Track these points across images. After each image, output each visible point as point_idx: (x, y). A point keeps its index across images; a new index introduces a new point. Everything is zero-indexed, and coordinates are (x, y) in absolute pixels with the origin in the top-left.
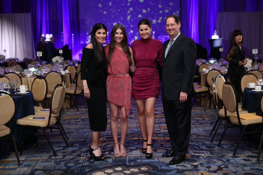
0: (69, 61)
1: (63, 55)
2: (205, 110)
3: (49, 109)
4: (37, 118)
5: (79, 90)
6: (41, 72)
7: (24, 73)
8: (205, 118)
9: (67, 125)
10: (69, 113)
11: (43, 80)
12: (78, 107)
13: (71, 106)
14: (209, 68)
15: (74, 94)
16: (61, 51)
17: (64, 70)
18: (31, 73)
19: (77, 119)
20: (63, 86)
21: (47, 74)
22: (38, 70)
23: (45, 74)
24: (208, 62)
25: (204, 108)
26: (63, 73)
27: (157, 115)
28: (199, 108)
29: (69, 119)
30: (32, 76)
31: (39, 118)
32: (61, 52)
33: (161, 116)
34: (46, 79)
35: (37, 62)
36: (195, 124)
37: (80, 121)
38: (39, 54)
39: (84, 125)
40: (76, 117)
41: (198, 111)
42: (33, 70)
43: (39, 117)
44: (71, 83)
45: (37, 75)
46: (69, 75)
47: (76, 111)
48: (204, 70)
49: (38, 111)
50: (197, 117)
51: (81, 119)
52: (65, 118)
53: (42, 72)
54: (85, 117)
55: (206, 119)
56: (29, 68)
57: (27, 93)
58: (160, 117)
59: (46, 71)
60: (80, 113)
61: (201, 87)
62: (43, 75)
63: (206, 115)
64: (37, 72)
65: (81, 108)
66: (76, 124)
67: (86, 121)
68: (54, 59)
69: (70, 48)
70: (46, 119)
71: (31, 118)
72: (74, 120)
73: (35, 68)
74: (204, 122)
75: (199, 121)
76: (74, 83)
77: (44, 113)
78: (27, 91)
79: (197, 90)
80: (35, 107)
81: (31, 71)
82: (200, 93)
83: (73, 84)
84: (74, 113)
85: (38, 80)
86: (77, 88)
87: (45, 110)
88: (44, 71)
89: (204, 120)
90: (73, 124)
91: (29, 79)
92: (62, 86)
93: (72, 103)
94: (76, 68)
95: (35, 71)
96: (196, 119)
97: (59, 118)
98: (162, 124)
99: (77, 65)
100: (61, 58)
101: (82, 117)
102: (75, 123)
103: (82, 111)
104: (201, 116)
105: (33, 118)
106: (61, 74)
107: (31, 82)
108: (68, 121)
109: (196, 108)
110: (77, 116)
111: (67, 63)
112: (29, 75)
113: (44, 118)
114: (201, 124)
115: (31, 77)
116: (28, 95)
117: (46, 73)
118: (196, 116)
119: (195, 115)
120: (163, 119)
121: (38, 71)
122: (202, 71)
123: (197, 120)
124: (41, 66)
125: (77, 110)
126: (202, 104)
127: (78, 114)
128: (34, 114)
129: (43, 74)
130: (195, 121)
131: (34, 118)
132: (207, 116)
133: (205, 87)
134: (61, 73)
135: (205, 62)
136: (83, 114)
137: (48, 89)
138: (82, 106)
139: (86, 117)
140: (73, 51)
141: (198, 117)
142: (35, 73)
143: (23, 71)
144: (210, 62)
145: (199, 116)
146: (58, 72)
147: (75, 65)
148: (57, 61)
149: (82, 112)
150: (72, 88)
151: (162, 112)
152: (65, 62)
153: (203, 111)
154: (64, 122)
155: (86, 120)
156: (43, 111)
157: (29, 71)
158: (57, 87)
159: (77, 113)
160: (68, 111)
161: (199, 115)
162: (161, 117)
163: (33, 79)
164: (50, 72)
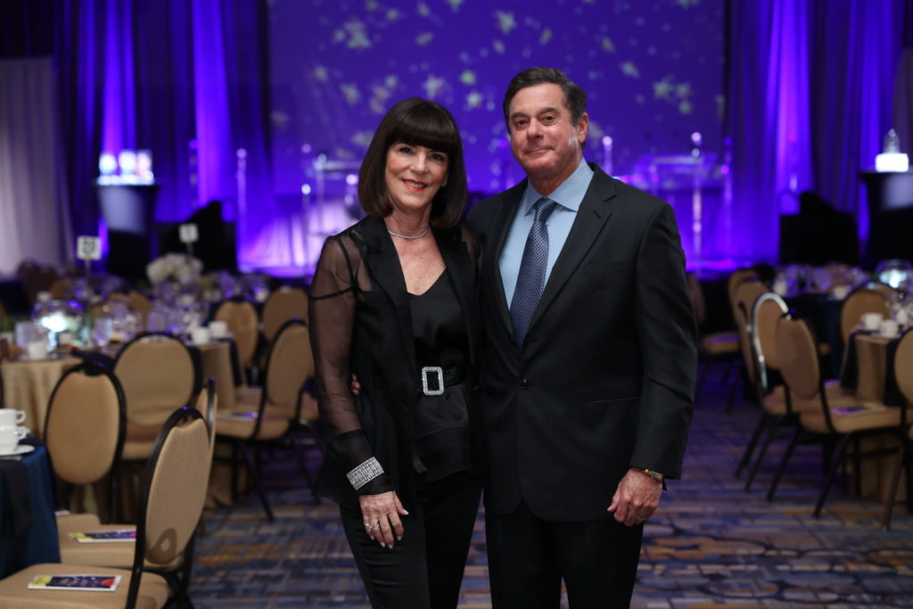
0: (225, 278)
1: (197, 250)
2: (887, 521)
3: (133, 529)
4: (70, 581)
5: (275, 418)
6: (95, 335)
7: (15, 341)
8: (893, 562)
9: (219, 597)
10: (225, 532)
11: (105, 381)
12: (271, 497)
13: (235, 496)
14: (895, 313)
15: (254, 441)
16: (188, 232)
17: (205, 324)
18: (48, 342)
19: (265, 564)
20: (204, 412)
21: (126, 346)
22: (83, 324)
23: (113, 342)
24: (877, 281)
25: (879, 509)
26: (200, 337)
27: (655, 544)
28: (855, 508)
29: (230, 567)
30: (51, 353)
31: (79, 582)
32: (189, 234)
33: (671, 551)
34: (118, 371)
35: (81, 283)
36: (852, 597)
37: (278, 578)
38: (88, 249)
39: (302, 599)
40: (260, 556)
41: (850, 524)
42: (56, 323)
43: (81, 578)
44: (237, 382)
45: (75, 352)
46: (226, 346)
47: (261, 522)
48: (872, 321)
49: (76, 539)
50: (852, 560)
51: (287, 564)
52: (206, 559)
53: (102, 336)
54: (304, 556)
55: (902, 570)
56: (39, 315)
57: (25, 455)
58: (668, 555)
59: (117, 329)
60: (282, 534)
61: (862, 408)
62: (105, 351)
63: (898, 549)
64: (77, 335)
65: (284, 504)
66: (263, 592)
67: (310, 576)
68: (156, 270)
69: (227, 214)
70: (118, 586)
71: (37, 583)
72: (251, 573)
73: (70, 313)
74: (890, 584)
75: (867, 583)
76: (250, 383)
77: (105, 550)
78: (22, 442)
79: (847, 423)
80: (64, 518)
81: (47, 331)
82: (858, 435)
83: (245, 390)
84: (252, 530)
85: (79, 378)
86: (269, 409)
87: (112, 535)
88: (112, 329)
89: (893, 575)
90: (247, 592)
91: (37, 370)
92: (197, 415)
93: (242, 481)
94: (259, 308)
95: (66, 331)
96: (853, 567)
97: (180, 575)
98: (687, 594)
99: (261, 295)
100: (188, 262)
101: (292, 556)
102: (257, 585)
103: (287, 520)
104: (872, 556)
105: (48, 579)
106: (188, 343)
107: (46, 382)
108: (221, 573)
109: (840, 507)
110: (265, 546)
111: (216, 286)
112: (35, 350)
113: (104, 582)
114: (879, 598)
115: (49, 357)
116: (28, 461)
117: (121, 336)
118: (848, 554)
119: (839, 549)
120: (684, 568)
121: (80, 330)
122: (858, 327)
123: (858, 577)
124: (95, 299)
125: (263, 514)
126: (867, 486)
127: (269, 535)
128: (55, 558)
129: (102, 343)
130: (850, 581)
131: (56, 581)
132: (902, 553)
133: (882, 408)
134: (189, 337)
135: (864, 284)
136: (295, 536)
137: (130, 415)
138: (289, 496)
139: (311, 551)
140: (243, 227)
141: (859, 558)
142: (65, 339)
143: (12, 328)
144: (884, 277)
145: (864, 554)
146: (176, 331)
147: (252, 293)
148: (171, 279)
149: (291, 528)
150: (243, 408)
151: (672, 526)
152: (206, 281)
153: (876, 525)
154: (203, 584)
155: (308, 571)
156: (103, 536)
157: (36, 331)
158: (174, 426)
159: (264, 530)
160: (222, 523)
161: (864, 549)
162: (673, 559)
163: (55, 369)
164: (139, 336)
